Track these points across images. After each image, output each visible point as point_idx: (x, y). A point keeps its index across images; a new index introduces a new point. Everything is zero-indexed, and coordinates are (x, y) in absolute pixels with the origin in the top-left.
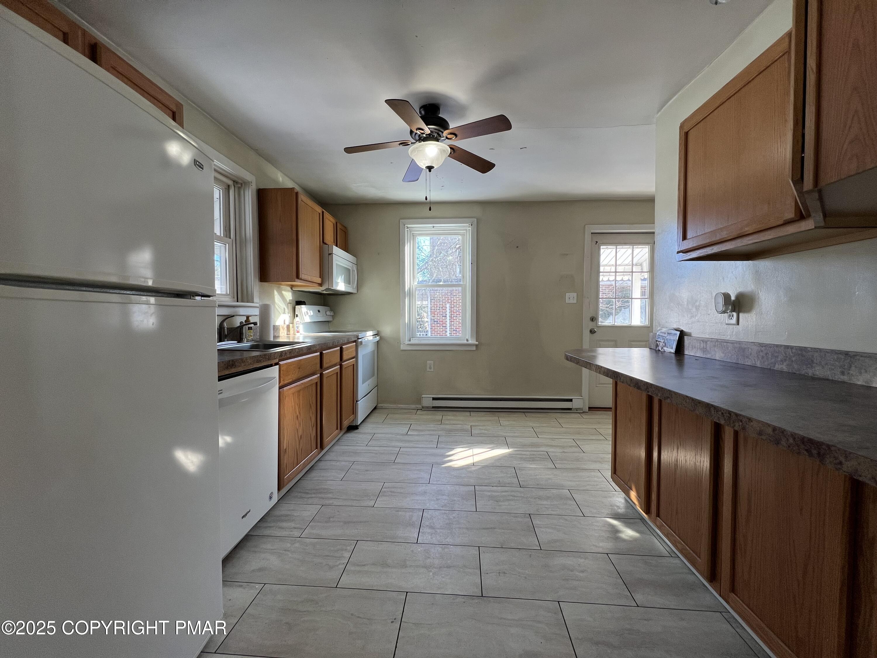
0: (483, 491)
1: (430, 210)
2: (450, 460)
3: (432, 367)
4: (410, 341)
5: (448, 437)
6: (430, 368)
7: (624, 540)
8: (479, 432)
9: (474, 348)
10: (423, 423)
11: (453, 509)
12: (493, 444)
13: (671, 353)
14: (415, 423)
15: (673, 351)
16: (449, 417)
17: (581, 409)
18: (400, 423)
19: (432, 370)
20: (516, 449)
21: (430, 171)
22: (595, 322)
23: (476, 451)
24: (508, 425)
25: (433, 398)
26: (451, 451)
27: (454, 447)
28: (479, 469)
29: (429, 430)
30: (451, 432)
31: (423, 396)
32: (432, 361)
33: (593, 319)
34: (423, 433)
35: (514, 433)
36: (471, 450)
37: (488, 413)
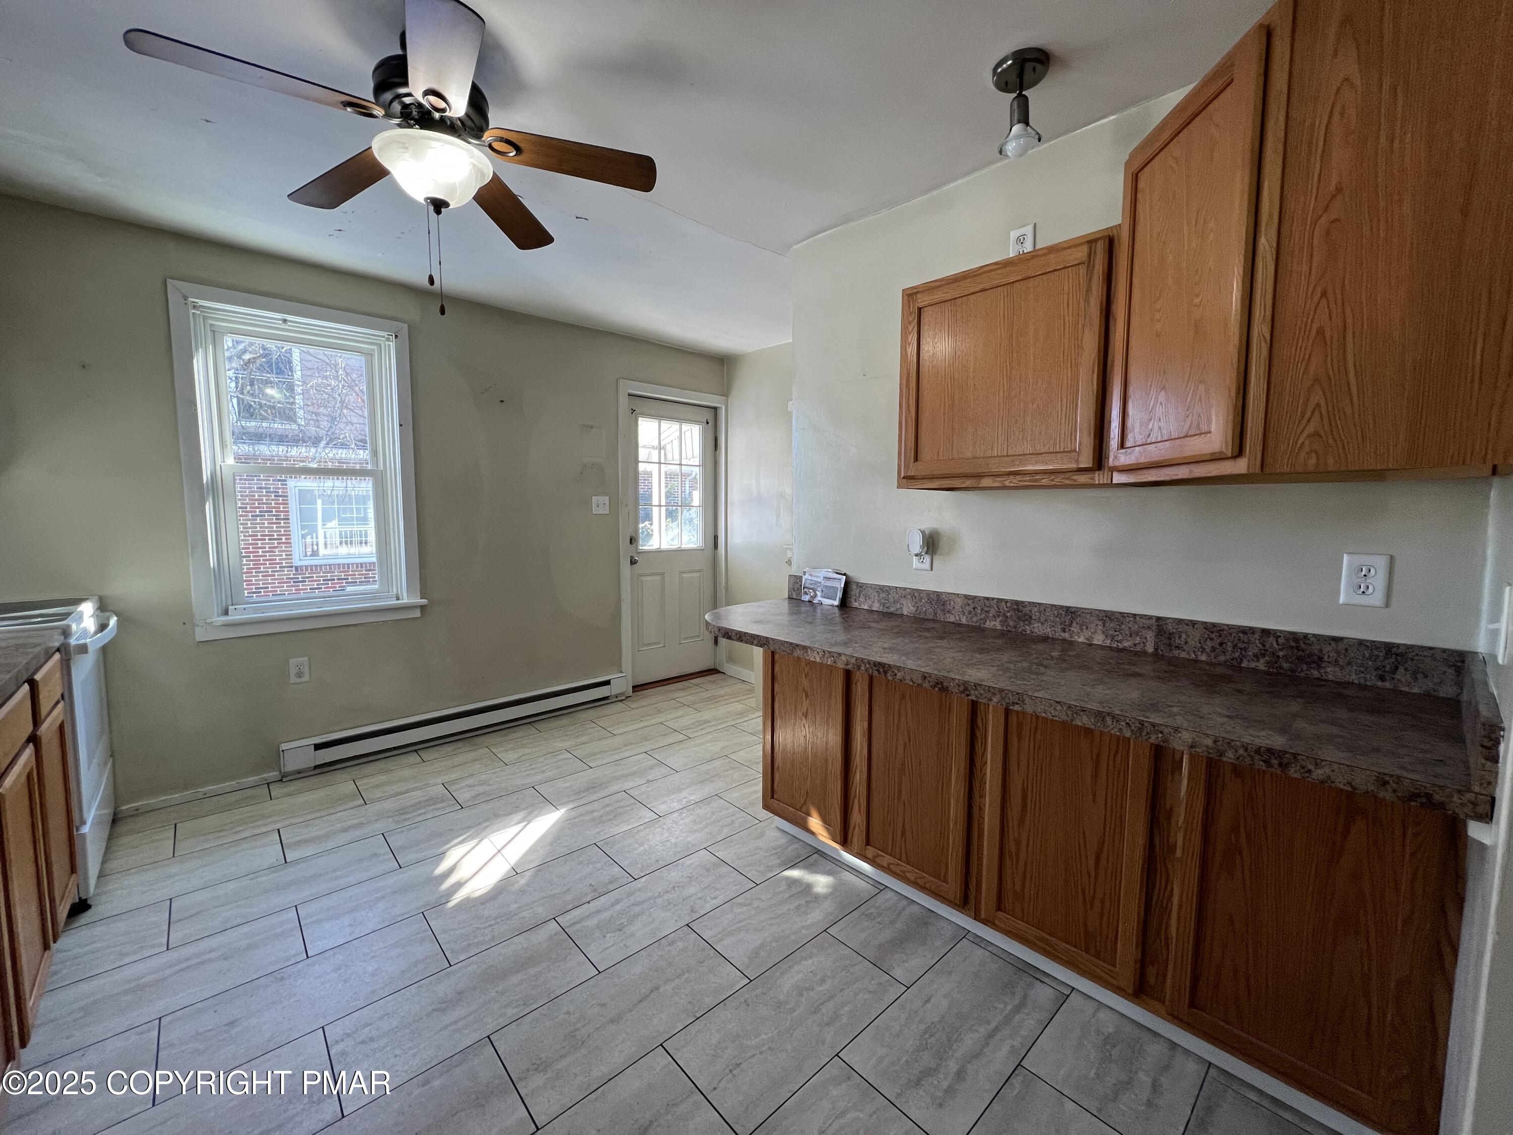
0: (579, 922)
1: (443, 312)
2: (453, 886)
3: (306, 670)
4: (226, 613)
5: (409, 830)
6: (300, 675)
7: (826, 897)
8: (473, 793)
9: (417, 614)
10: (314, 816)
11: (553, 996)
12: (520, 811)
13: (833, 606)
14: (287, 822)
15: (836, 603)
16: (374, 780)
17: (622, 694)
18: (236, 837)
19: (306, 678)
20: (571, 806)
21: (438, 212)
22: (634, 545)
23: (499, 837)
24: (518, 758)
25: (315, 745)
26: (441, 859)
27: (442, 849)
28: (535, 875)
29: (346, 830)
30: (409, 816)
31: (284, 746)
32: (304, 656)
33: (633, 540)
34: (330, 844)
35: (543, 772)
36: (486, 841)
37: (460, 744)
